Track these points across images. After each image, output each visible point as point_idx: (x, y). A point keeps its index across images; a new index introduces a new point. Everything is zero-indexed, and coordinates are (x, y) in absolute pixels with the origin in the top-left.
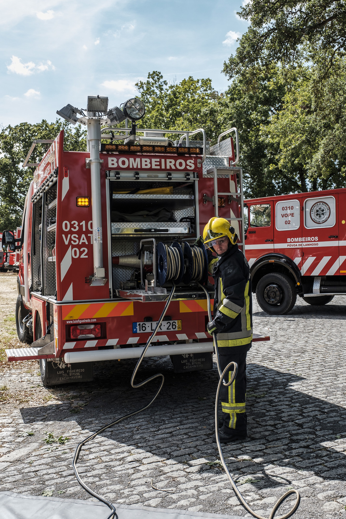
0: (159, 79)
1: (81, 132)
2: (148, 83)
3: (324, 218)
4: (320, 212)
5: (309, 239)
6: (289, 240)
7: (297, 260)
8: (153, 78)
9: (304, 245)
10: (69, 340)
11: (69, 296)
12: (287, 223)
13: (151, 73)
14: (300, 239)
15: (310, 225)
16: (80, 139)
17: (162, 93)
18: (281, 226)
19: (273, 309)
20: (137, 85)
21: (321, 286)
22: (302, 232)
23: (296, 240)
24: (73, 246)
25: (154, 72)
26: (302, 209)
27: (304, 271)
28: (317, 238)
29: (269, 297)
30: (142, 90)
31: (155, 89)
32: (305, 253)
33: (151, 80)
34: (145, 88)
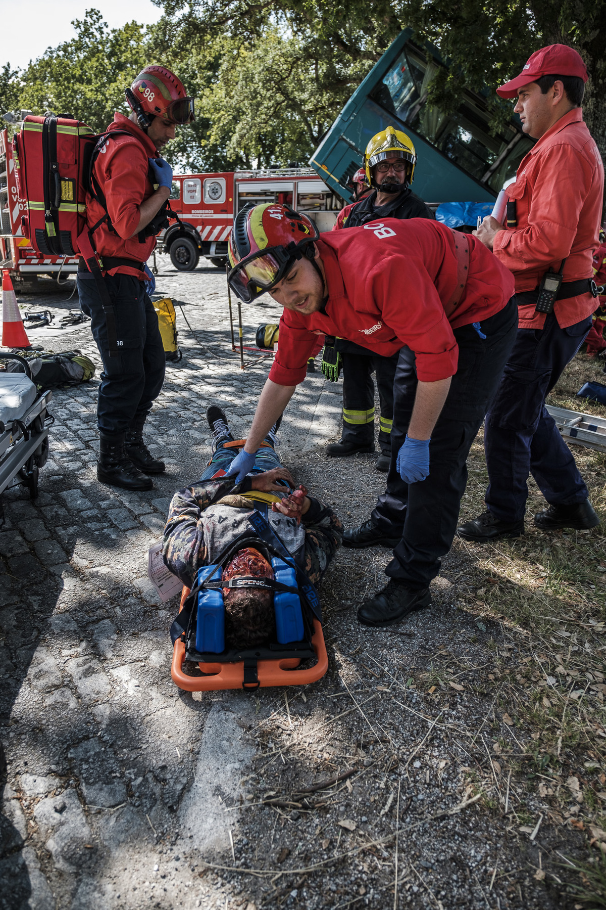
0: (98, 19)
1: (11, 72)
2: (86, 22)
3: (217, 195)
4: (215, 191)
5: (207, 211)
6: (193, 211)
7: (199, 228)
8: (91, 17)
9: (204, 217)
10: (21, 258)
11: (19, 232)
12: (192, 197)
13: (89, 10)
14: (201, 211)
15: (208, 200)
16: (10, 82)
17: (102, 37)
18: (187, 201)
19: (182, 267)
20: (73, 23)
21: (216, 249)
22: (202, 206)
23: (198, 211)
24: (19, 203)
25: (92, 10)
26: (202, 187)
27: (203, 236)
28: (212, 211)
29: (179, 256)
30: (78, 30)
31: (94, 31)
32: (204, 223)
33: (89, 20)
34: (83, 29)
